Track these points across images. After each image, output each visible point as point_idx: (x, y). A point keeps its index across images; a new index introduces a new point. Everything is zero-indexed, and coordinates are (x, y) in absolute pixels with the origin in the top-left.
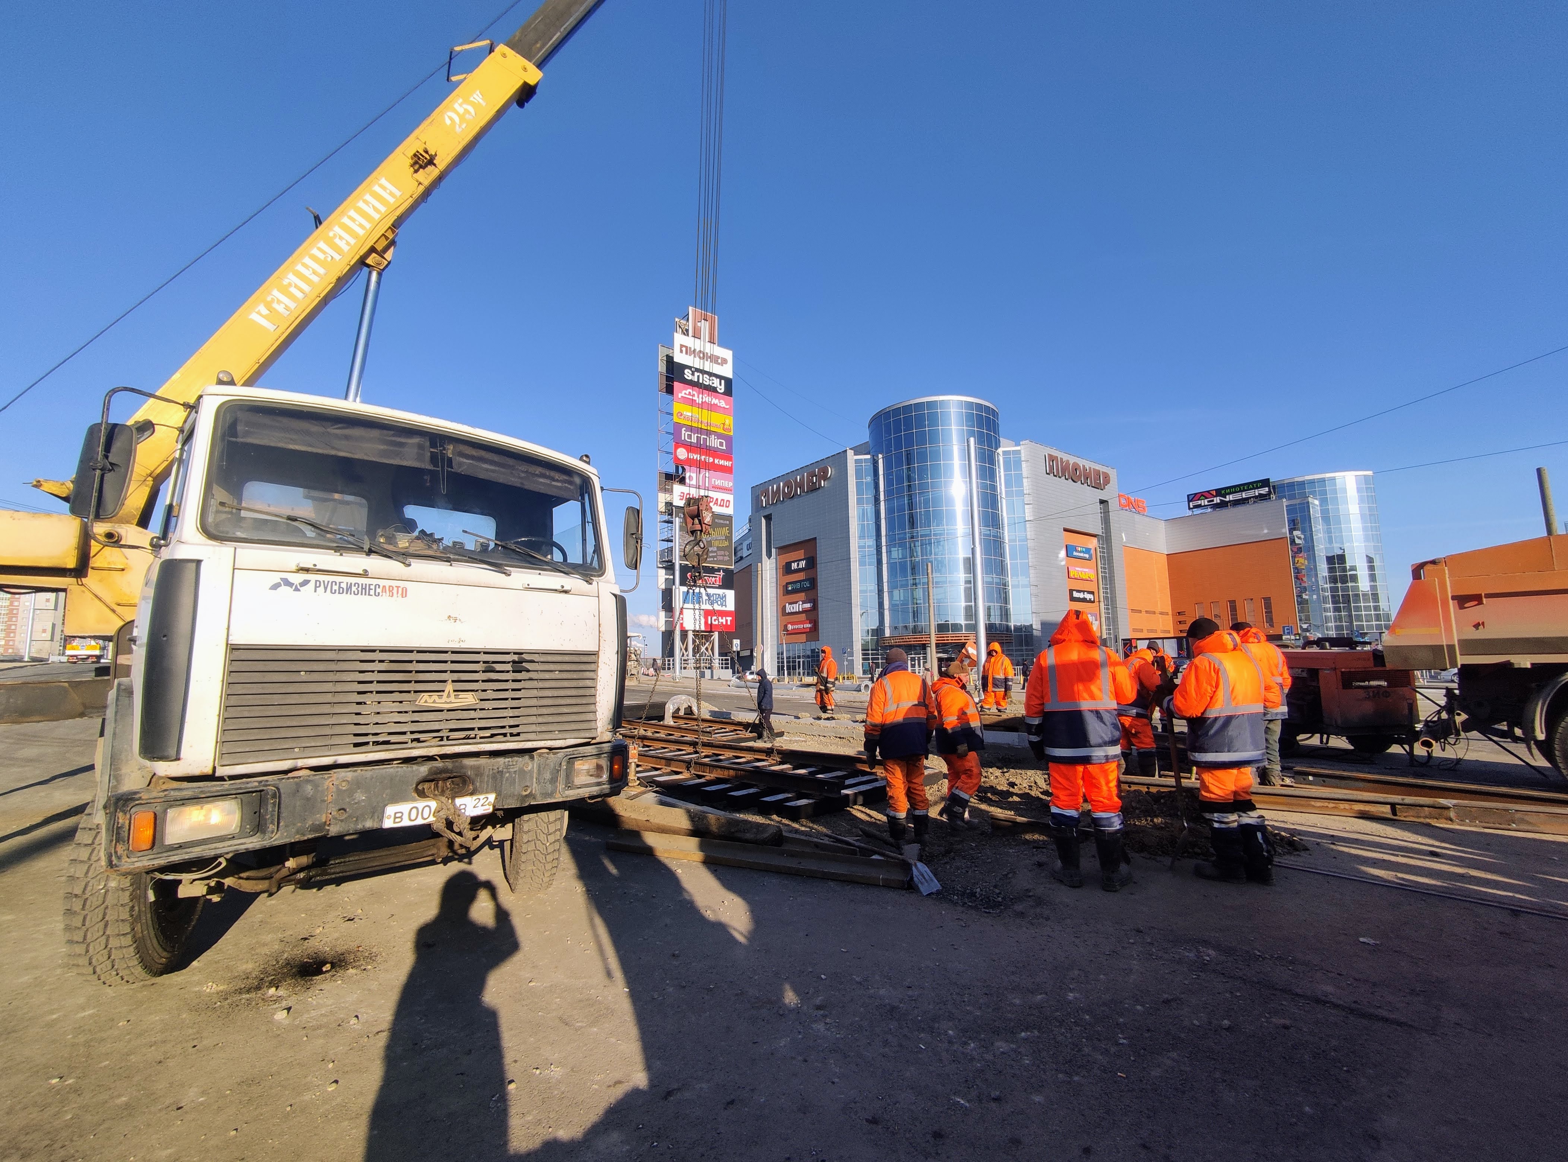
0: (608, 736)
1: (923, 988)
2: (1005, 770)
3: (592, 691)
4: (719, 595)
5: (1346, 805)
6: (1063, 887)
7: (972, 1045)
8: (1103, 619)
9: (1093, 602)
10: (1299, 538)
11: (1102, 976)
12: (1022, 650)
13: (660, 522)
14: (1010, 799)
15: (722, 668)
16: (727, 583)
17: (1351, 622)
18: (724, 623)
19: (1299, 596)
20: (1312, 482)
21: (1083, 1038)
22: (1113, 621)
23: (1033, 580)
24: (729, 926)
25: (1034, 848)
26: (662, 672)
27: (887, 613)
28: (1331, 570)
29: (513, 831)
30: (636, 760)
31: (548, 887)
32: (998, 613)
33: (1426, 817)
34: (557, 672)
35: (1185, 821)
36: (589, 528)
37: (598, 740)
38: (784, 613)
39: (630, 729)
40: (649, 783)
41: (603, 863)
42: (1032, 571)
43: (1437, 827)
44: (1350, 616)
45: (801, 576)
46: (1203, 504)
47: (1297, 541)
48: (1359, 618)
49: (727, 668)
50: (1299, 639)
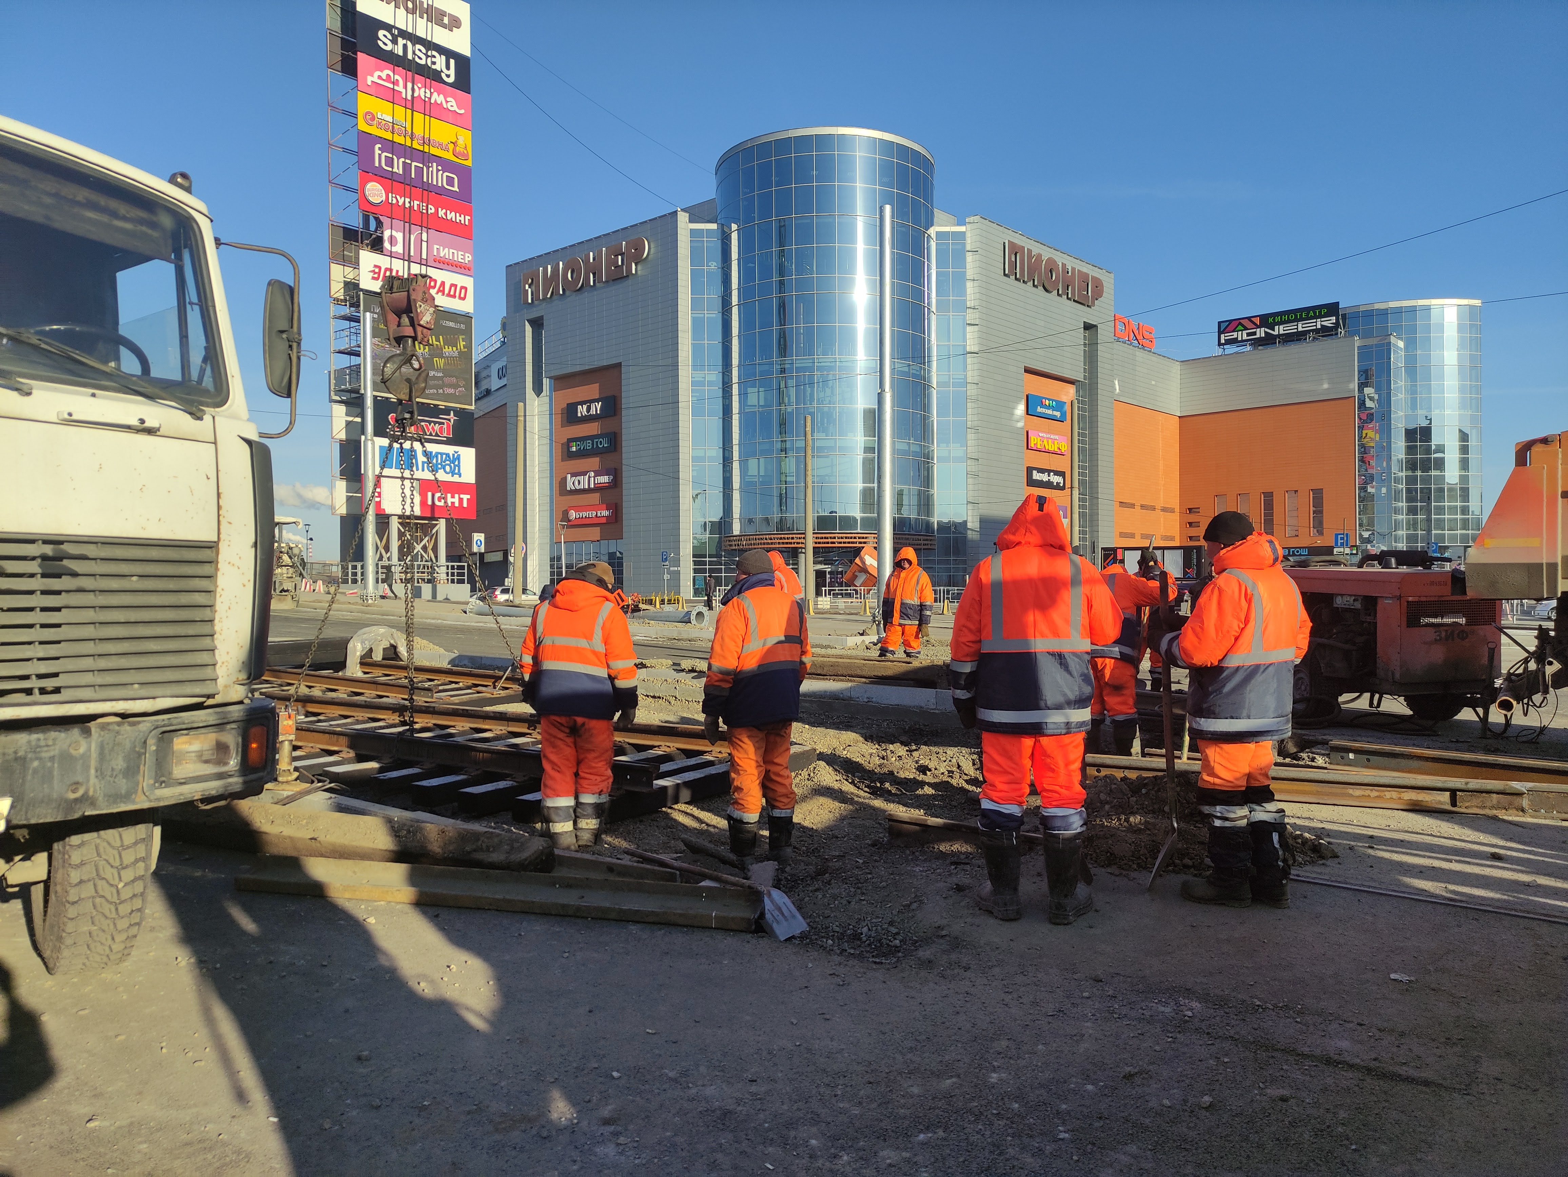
0: (238, 693)
1: (774, 1081)
2: (914, 747)
3: (206, 614)
4: (448, 455)
5: (1393, 794)
6: (992, 921)
7: (845, 1158)
8: (1076, 516)
9: (1063, 488)
10: (1371, 399)
11: (1040, 1047)
12: (948, 562)
13: (335, 317)
14: (920, 792)
15: (453, 581)
16: (461, 437)
17: (1429, 531)
18: (457, 505)
19: (1363, 489)
20: (1399, 311)
21: (1008, 1135)
22: (1090, 519)
23: (972, 450)
24: (457, 1005)
25: (952, 864)
26: (343, 588)
27: (736, 496)
28: (1410, 450)
29: (50, 864)
30: (292, 737)
31: (121, 960)
32: (914, 501)
33: (1492, 807)
34: (134, 578)
35: (1174, 819)
36: (194, 316)
37: (218, 699)
38: (562, 489)
39: (281, 685)
40: (319, 775)
41: (229, 916)
42: (971, 436)
43: (1504, 821)
44: (1429, 520)
45: (593, 429)
46: (1240, 339)
47: (1369, 404)
48: (1440, 524)
49: (461, 582)
50: (1357, 554)
